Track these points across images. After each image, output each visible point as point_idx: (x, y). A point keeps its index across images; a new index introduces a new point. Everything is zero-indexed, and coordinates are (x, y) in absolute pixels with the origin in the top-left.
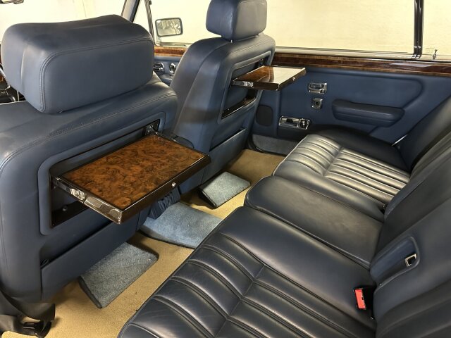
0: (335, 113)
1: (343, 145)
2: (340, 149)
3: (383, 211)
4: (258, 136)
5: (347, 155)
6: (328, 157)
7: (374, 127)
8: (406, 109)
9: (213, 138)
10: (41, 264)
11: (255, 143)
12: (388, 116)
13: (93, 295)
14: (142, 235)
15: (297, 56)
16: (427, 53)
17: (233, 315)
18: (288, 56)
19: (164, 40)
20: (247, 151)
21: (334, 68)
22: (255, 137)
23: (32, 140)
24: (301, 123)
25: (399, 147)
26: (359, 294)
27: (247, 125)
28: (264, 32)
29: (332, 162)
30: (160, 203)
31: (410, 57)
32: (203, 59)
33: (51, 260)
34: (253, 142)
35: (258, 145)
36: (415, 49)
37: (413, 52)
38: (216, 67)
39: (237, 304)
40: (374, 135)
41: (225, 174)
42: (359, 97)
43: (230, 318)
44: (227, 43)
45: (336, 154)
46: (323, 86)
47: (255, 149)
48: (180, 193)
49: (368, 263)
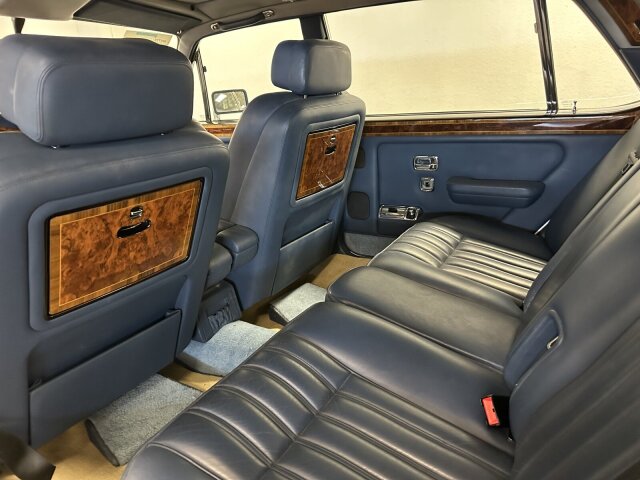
0: (451, 193)
1: (465, 235)
2: (462, 239)
3: (522, 308)
4: (351, 235)
5: (471, 245)
6: (444, 247)
7: (508, 209)
8: (546, 182)
9: (285, 228)
10: (30, 386)
11: (348, 245)
12: (524, 191)
13: (106, 446)
14: (185, 370)
15: (396, 124)
16: (565, 106)
17: (304, 435)
18: (384, 124)
19: (223, 117)
20: (338, 256)
21: (445, 135)
22: (348, 236)
23: (21, 175)
24: (409, 213)
25: (543, 235)
26: (489, 405)
27: (335, 216)
28: (348, 90)
29: (450, 254)
30: (211, 319)
31: (544, 113)
32: (267, 118)
33: (45, 380)
34: (346, 245)
35: (352, 246)
36: (549, 105)
37: (546, 108)
38: (285, 127)
39: (310, 423)
40: (508, 221)
41: (307, 285)
42: (481, 170)
43: (300, 440)
44: (298, 99)
45: (457, 245)
46: (433, 160)
47: (348, 252)
48: (242, 309)
49: (501, 367)
